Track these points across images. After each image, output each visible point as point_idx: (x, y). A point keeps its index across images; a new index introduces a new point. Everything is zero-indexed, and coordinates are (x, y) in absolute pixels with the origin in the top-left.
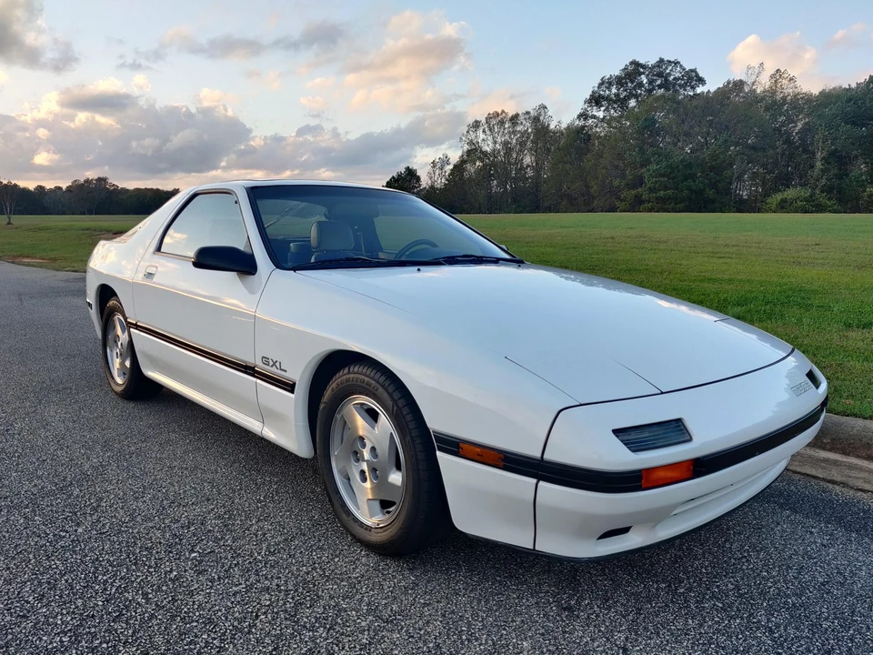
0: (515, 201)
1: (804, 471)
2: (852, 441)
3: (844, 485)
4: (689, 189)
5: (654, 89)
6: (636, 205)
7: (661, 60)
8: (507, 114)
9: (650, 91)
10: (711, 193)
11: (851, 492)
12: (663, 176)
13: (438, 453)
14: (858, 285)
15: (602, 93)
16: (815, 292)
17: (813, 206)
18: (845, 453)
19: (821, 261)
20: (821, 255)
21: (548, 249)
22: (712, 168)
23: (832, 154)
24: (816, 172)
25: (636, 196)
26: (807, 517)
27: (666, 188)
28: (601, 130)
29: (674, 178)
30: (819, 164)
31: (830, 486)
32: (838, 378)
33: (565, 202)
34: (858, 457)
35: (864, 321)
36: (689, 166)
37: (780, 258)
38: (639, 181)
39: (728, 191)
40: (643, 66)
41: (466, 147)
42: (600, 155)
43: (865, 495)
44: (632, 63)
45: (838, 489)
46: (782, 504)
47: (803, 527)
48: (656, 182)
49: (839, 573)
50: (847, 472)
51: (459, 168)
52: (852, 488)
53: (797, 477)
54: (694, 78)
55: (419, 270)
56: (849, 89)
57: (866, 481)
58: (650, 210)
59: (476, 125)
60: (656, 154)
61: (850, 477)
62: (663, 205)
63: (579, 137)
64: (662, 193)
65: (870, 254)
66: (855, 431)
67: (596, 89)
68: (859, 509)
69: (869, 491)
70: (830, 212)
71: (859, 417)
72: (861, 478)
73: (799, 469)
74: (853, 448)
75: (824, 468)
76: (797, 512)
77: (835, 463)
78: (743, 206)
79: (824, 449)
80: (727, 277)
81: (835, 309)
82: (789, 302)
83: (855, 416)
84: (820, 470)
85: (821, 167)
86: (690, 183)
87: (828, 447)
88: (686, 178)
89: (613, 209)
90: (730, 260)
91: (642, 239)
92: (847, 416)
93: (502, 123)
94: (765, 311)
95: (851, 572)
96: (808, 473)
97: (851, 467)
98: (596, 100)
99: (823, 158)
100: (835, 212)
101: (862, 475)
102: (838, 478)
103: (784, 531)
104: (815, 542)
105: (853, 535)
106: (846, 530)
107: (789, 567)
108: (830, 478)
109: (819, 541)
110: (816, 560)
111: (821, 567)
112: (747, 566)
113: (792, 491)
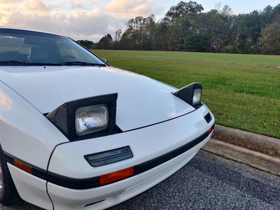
0: (143, 46)
1: (209, 150)
2: (229, 137)
3: (222, 156)
4: (198, 45)
5: (188, 11)
6: (181, 49)
7: (190, 2)
8: (143, 18)
9: (187, 12)
10: (204, 47)
11: (224, 160)
12: (190, 40)
13: (8, 163)
14: (242, 77)
15: (171, 12)
16: (229, 79)
17: (234, 52)
18: (226, 142)
19: (233, 69)
20: (233, 67)
21: (147, 63)
22: (205, 39)
23: (241, 35)
24: (236, 41)
25: (182, 46)
26: (205, 173)
27: (191, 44)
28: (170, 24)
29: (193, 41)
30: (237, 39)
31: (217, 157)
32: (228, 112)
33: (159, 48)
34: (230, 143)
35: (241, 90)
36: (198, 37)
37: (220, 68)
38: (182, 42)
39: (210, 46)
40: (184, 3)
41: (128, 28)
42: (170, 33)
43: (229, 161)
44: (181, 2)
45: (220, 158)
46: (197, 166)
47: (202, 178)
48: (188, 43)
49: (210, 203)
50: (225, 150)
51: (125, 35)
52: (225, 158)
53: (206, 153)
54: (200, 8)
56: (248, 15)
57: (231, 154)
58: (186, 51)
59: (132, 20)
60: (189, 33)
61: (225, 152)
62: (190, 50)
63: (164, 26)
64: (189, 46)
65: (248, 67)
66: (230, 133)
67: (169, 11)
68: (225, 168)
69: (231, 159)
70: (239, 53)
71: (232, 128)
72: (228, 153)
73: (208, 150)
74: (229, 140)
75: (217, 148)
76: (201, 171)
77: (221, 146)
78: (214, 51)
79: (219, 140)
80: (202, 73)
81: (233, 85)
82: (219, 82)
83: (231, 127)
84: (215, 150)
85: (238, 39)
86: (198, 43)
87: (220, 139)
88: (197, 41)
89: (174, 50)
90: (204, 68)
91: (179, 60)
92: (228, 127)
93: (140, 20)
94: (211, 86)
95: (215, 202)
96: (210, 151)
97: (227, 148)
98: (169, 14)
99: (239, 36)
100: (240, 54)
101: (230, 151)
102: (221, 153)
103: (194, 181)
104: (204, 186)
105: (220, 182)
106: (218, 179)
107: (190, 201)
108: (218, 153)
109: (206, 185)
110: (202, 196)
111: (203, 200)
112: (173, 201)
113: (202, 160)
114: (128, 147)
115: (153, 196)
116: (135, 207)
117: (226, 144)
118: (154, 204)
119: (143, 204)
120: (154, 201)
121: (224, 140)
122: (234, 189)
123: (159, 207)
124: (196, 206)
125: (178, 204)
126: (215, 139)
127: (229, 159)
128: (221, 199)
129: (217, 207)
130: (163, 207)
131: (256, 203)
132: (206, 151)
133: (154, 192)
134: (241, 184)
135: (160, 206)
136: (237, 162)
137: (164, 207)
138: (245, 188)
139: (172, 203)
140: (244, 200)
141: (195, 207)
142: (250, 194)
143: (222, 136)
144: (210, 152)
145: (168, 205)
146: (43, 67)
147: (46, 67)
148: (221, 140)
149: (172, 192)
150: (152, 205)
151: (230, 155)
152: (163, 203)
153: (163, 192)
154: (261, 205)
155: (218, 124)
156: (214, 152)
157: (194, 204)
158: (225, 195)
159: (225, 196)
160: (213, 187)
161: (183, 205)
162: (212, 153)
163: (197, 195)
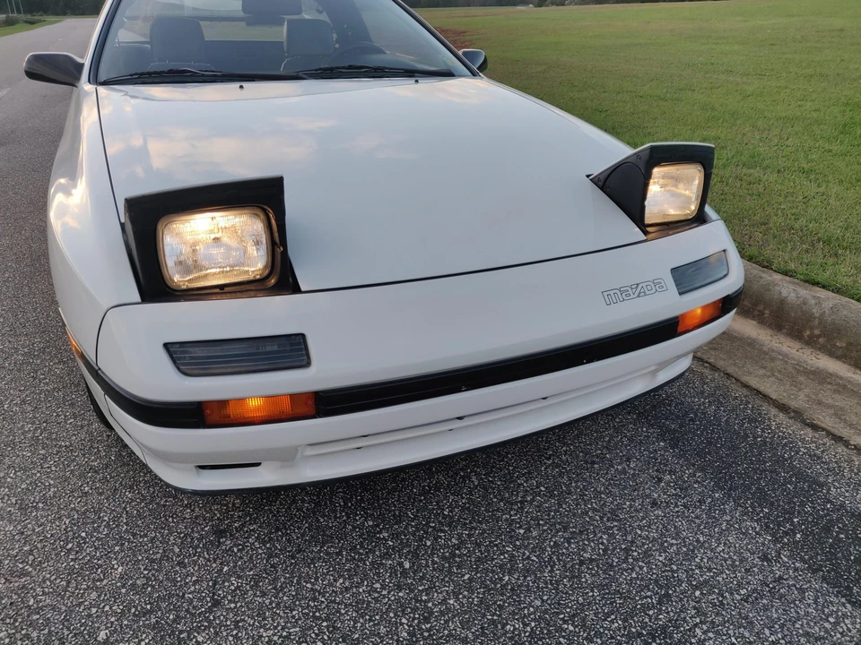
3: (797, 415)
31: (774, 411)
45: (780, 418)
46: (669, 430)
49: (627, 550)
52: (803, 421)
55: (241, 87)
57: (839, 414)
61: (821, 403)
68: (774, 456)
69: (823, 429)
72: (829, 407)
75: (795, 384)
77: (821, 377)
87: (839, 353)
95: (647, 551)
102: (798, 401)
103: (624, 472)
104: (648, 496)
105: (717, 495)
106: (716, 484)
107: (565, 529)
108: (785, 401)
109: (656, 495)
110: (616, 524)
111: (612, 536)
112: (511, 516)
113: (704, 414)
114: (301, 337)
115: (461, 488)
116: (395, 506)
117: (854, 376)
118: (450, 511)
119: (421, 501)
120: (457, 501)
121: (851, 358)
122: (753, 528)
123: (459, 520)
124: (573, 546)
125: (520, 527)
126: (819, 349)
127: (815, 427)
128: (675, 548)
129: (641, 568)
130: (471, 523)
131: (801, 591)
132: (746, 386)
133: (474, 478)
134: (795, 520)
135: (465, 519)
136: (847, 444)
137: (474, 524)
138: (798, 536)
139: (507, 520)
140: (761, 571)
141: (567, 549)
142: (803, 560)
143: (850, 344)
144: (759, 392)
145: (489, 523)
146: (237, 85)
147: (245, 85)
148: (838, 358)
149: (527, 491)
150: (443, 510)
151: (836, 414)
152: (477, 515)
153: (499, 483)
154: (816, 602)
155: (853, 298)
156: (774, 396)
157: (572, 538)
158: (701, 539)
159: (698, 541)
160: (676, 506)
161: (535, 533)
162: (765, 397)
163: (601, 518)
